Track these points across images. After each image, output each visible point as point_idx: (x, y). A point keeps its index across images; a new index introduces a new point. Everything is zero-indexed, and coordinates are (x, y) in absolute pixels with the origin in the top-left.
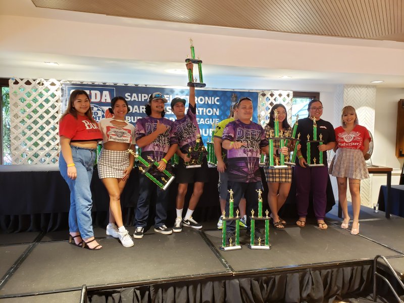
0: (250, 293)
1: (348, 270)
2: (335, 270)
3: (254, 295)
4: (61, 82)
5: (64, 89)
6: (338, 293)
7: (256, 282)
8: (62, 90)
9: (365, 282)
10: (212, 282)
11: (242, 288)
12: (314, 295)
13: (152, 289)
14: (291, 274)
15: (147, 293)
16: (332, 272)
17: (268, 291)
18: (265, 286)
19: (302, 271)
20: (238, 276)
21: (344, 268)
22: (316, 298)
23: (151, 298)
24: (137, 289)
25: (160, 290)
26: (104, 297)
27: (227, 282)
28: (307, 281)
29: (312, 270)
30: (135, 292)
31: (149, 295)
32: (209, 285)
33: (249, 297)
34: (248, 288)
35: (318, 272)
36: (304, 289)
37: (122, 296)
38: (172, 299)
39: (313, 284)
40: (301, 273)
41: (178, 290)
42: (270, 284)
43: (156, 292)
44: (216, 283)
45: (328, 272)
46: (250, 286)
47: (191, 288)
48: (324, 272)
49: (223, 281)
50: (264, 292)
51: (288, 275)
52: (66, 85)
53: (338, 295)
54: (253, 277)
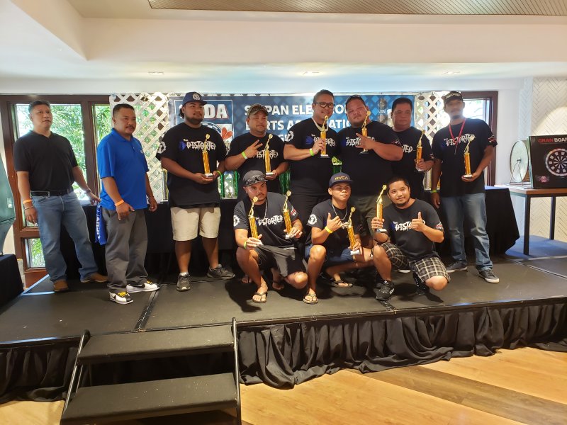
0: (415, 333)
1: (537, 308)
2: (519, 309)
3: (420, 337)
4: (168, 95)
5: (172, 104)
6: (522, 336)
7: (422, 322)
8: (169, 105)
9: (556, 324)
10: (370, 322)
11: (405, 327)
12: (491, 337)
13: (304, 326)
14: (463, 313)
15: (299, 330)
16: (515, 311)
17: (437, 332)
18: (432, 326)
19: (478, 310)
20: (402, 314)
21: (530, 307)
22: (494, 341)
23: (304, 336)
24: (288, 326)
25: (313, 329)
26: (253, 333)
27: (388, 321)
28: (483, 320)
29: (490, 309)
30: (285, 329)
31: (301, 333)
32: (367, 325)
33: (414, 338)
34: (413, 328)
35: (497, 311)
36: (479, 330)
37: (273, 334)
38: (326, 339)
39: (490, 325)
40: (476, 312)
41: (332, 329)
42: (439, 325)
43: (308, 330)
44: (375, 323)
45: (510, 312)
46: (414, 326)
47: (347, 327)
48: (505, 311)
49: (384, 321)
50: (432, 334)
51: (460, 314)
52: (174, 98)
53: (522, 338)
54: (418, 316)
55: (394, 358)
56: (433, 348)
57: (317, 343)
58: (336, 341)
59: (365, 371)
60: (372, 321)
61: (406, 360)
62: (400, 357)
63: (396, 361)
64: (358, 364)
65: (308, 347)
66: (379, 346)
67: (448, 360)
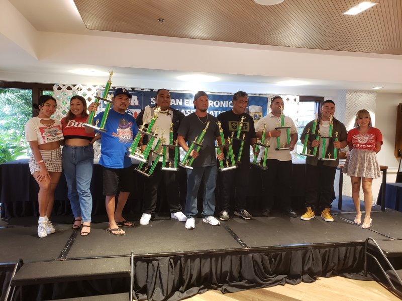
0: (261, 265)
1: (344, 249)
2: (332, 249)
3: (265, 268)
6: (334, 268)
7: (266, 257)
9: (357, 261)
11: (254, 261)
12: (314, 269)
13: (183, 259)
14: (295, 251)
15: (179, 262)
16: (330, 250)
17: (276, 264)
18: (273, 260)
19: (305, 249)
20: (252, 251)
21: (340, 248)
22: (315, 272)
23: (182, 266)
24: (172, 258)
25: (189, 260)
26: (145, 263)
27: (243, 256)
28: (308, 257)
29: (313, 249)
30: (170, 260)
31: (181, 263)
32: (228, 258)
33: (260, 268)
34: (259, 261)
35: (317, 250)
36: (305, 264)
37: (160, 263)
38: (199, 268)
39: (313, 260)
40: (303, 251)
41: (203, 261)
42: (278, 259)
43: (186, 261)
44: (234, 257)
45: (326, 251)
46: (261, 260)
47: (213, 259)
48: (323, 251)
49: (239, 256)
50: (272, 266)
51: (292, 252)
52: (101, 90)
53: (334, 270)
54: (264, 252)
55: (246, 283)
56: (274, 276)
57: (192, 271)
58: (206, 270)
59: (225, 292)
60: (231, 256)
61: (254, 285)
62: (250, 282)
63: (247, 285)
64: (221, 287)
65: (185, 273)
66: (235, 273)
67: (283, 285)
